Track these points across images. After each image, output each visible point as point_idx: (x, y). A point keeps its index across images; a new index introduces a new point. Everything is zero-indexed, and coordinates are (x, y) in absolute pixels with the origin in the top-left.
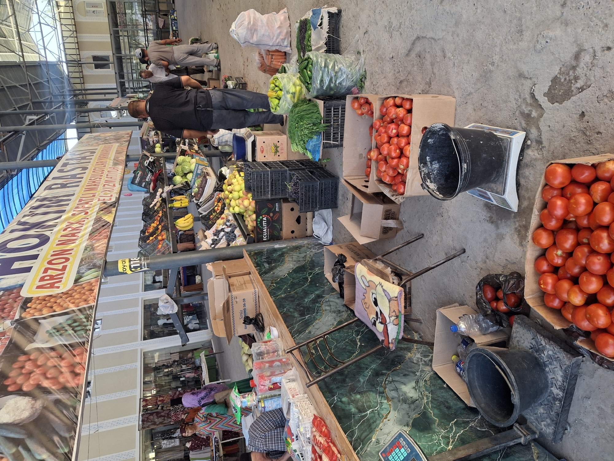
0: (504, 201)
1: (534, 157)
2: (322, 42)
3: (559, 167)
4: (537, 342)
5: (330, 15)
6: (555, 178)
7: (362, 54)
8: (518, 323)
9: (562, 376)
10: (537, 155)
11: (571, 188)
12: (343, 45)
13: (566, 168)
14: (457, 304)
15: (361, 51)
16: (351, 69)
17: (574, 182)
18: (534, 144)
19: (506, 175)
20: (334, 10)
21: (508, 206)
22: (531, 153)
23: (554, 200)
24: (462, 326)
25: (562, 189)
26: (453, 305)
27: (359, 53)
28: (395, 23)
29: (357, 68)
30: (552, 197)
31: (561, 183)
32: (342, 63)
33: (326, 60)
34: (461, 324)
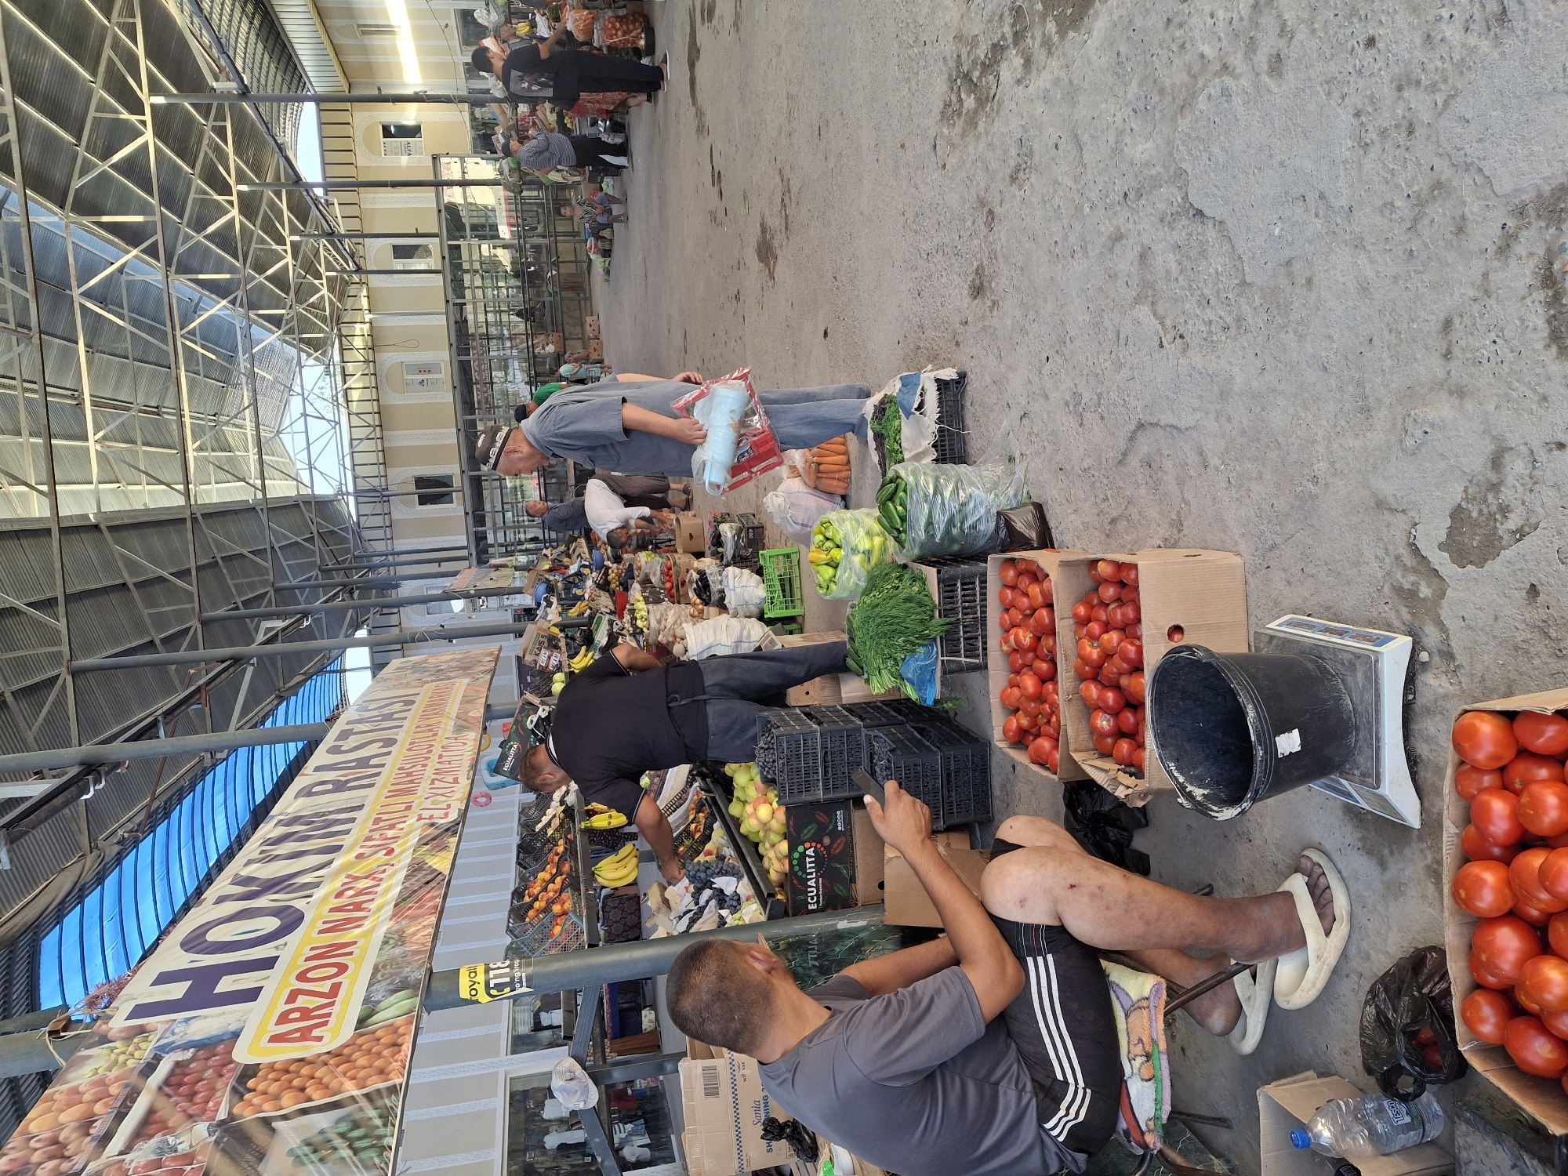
0: (1384, 802)
1: (1441, 690)
2: (927, 442)
3: (1483, 720)
5: (942, 385)
6: (1477, 746)
7: (1017, 461)
10: (1448, 685)
11: (1521, 768)
12: (974, 444)
13: (1501, 722)
14: (1311, 1073)
15: (1017, 455)
16: (996, 495)
17: (1524, 753)
18: (1437, 659)
19: (1378, 740)
20: (948, 374)
21: (1396, 813)
22: (1433, 683)
23: (1485, 797)
24: (1324, 1131)
25: (1502, 769)
26: (1301, 1076)
27: (1011, 459)
28: (1087, 396)
29: (1011, 492)
30: (1481, 791)
31: (1494, 757)
32: (972, 484)
33: (937, 480)
34: (1320, 1127)
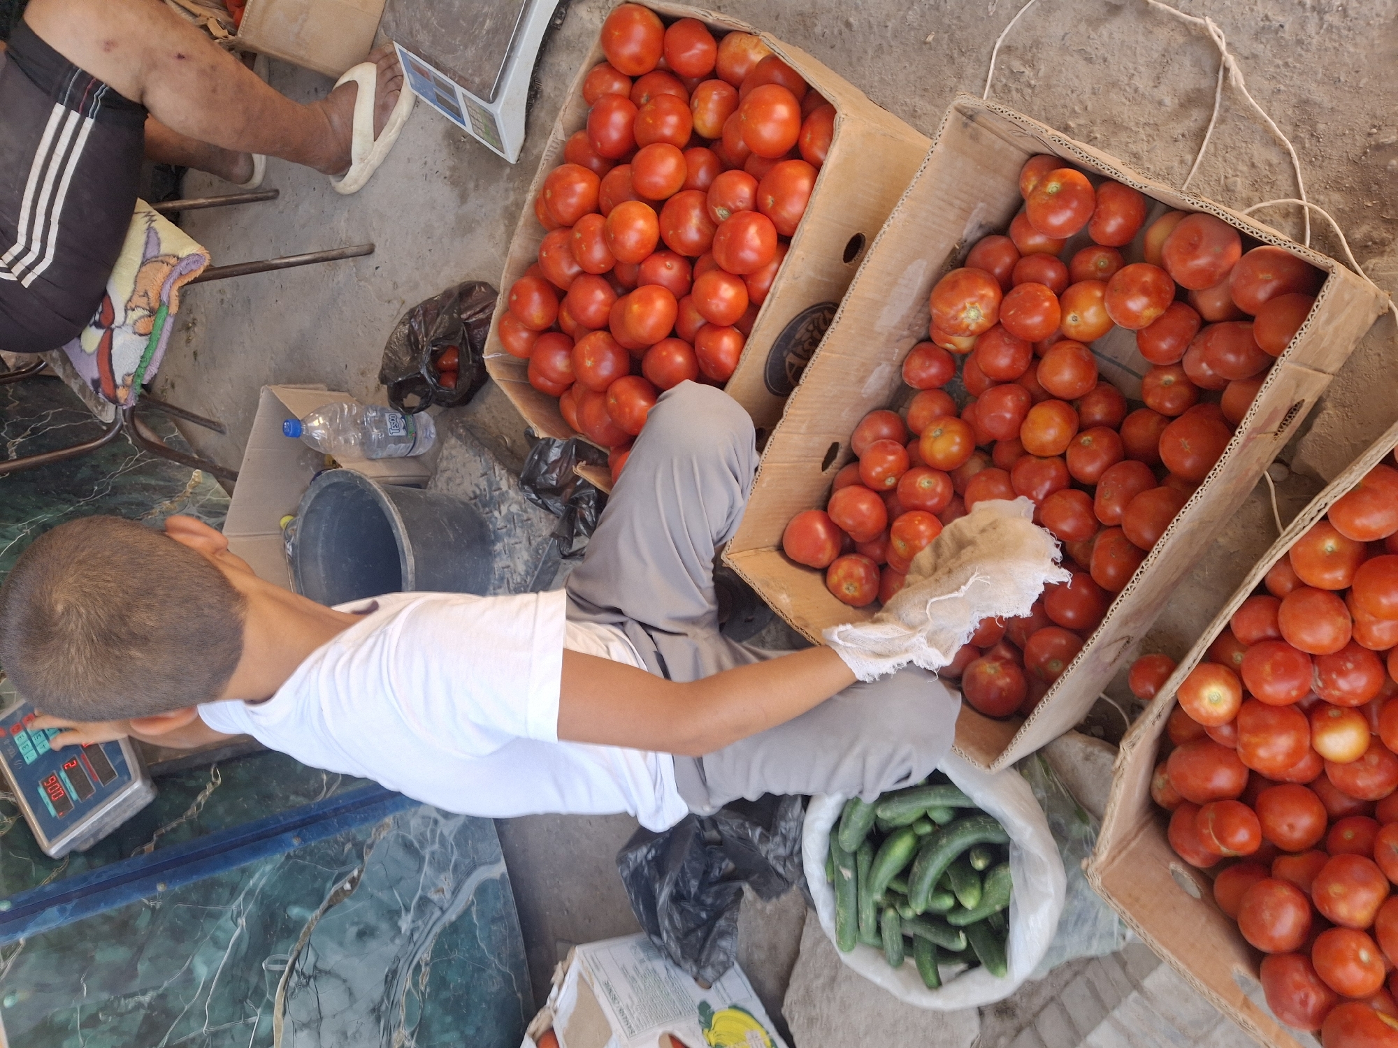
0: (490, 125)
3: (641, 14)
4: (490, 484)
6: (624, 43)
8: (459, 437)
9: (526, 563)
13: (656, 22)
14: (321, 386)
17: (664, 68)
21: (499, 143)
22: (585, 16)
25: (634, 79)
26: (311, 386)
